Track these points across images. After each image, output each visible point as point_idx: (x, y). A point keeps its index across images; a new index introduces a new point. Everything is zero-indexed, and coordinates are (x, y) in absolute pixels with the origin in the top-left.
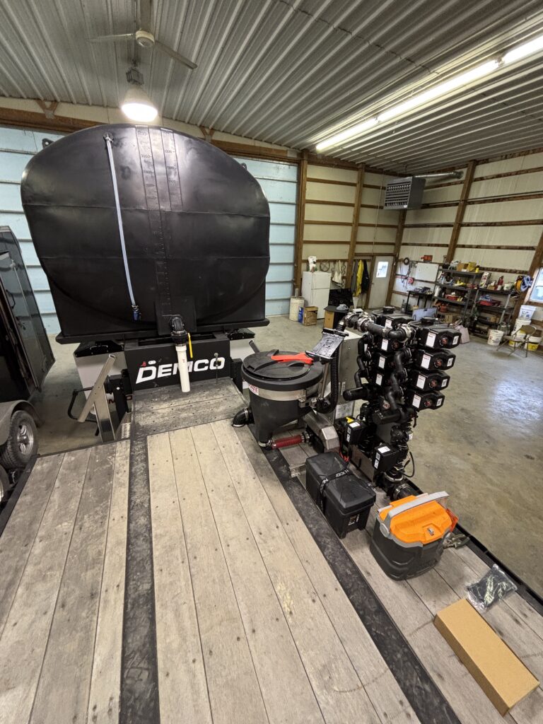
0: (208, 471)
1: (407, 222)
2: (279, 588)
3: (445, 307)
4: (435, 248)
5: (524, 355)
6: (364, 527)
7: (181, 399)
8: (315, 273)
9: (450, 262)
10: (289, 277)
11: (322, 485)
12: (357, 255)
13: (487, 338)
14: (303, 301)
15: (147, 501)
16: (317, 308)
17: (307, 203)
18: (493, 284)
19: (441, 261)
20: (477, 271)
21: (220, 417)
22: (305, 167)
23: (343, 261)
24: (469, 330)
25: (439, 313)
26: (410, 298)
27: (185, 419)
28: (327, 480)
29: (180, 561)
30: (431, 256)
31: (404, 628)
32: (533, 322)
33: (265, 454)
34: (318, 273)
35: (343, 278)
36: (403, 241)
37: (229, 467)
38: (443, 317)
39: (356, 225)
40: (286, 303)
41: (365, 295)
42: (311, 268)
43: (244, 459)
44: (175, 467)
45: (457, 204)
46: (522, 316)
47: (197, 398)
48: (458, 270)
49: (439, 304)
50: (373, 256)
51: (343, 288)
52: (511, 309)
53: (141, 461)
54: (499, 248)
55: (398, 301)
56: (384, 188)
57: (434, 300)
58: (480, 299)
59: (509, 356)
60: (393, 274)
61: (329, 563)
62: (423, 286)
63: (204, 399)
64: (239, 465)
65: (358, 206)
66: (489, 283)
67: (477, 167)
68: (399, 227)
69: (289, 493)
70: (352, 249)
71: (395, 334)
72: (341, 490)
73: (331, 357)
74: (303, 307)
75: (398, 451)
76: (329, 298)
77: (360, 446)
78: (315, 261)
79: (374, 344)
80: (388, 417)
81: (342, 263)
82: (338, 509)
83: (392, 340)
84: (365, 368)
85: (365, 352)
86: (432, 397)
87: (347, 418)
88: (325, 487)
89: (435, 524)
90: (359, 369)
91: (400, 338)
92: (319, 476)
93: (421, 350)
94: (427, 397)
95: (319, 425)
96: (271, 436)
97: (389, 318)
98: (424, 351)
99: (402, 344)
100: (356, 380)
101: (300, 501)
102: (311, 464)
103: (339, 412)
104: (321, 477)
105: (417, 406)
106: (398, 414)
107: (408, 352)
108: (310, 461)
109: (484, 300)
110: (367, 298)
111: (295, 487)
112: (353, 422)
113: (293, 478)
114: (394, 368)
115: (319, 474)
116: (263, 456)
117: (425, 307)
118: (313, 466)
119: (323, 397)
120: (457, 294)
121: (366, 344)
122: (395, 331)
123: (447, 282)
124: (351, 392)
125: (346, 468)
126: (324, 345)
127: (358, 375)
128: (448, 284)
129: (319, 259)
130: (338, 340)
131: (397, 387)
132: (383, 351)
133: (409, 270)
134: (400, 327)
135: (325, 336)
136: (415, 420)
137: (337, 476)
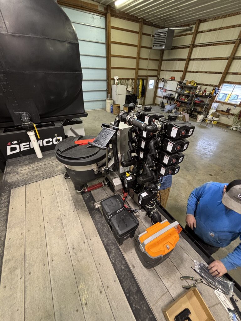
0: (47, 209)
1: (164, 58)
2: (81, 286)
3: (179, 104)
4: (177, 72)
5: (211, 127)
6: (133, 236)
7: (36, 163)
8: (118, 85)
9: (183, 80)
10: (105, 88)
11: (109, 219)
12: (139, 76)
13: (197, 119)
14: (113, 101)
15: (4, 235)
16: (120, 105)
17: (112, 43)
18: (201, 92)
19: (179, 80)
20: (195, 85)
21: (58, 173)
22: (109, 18)
23: (132, 79)
24: (189, 115)
25: (177, 107)
26: (164, 99)
27: (37, 176)
28: (112, 216)
29: (19, 277)
30: (175, 77)
31: (150, 301)
32: (217, 111)
33: (82, 195)
34: (119, 86)
35: (132, 88)
36: (162, 69)
37: (60, 206)
38: (178, 109)
39: (138, 58)
40: (104, 102)
41: (143, 98)
42: (116, 83)
43: (69, 199)
44: (26, 208)
45: (189, 47)
46: (212, 108)
47: (45, 162)
48: (186, 85)
49: (177, 102)
50: (147, 77)
51: (133, 94)
52: (208, 105)
53: (5, 207)
54: (206, 72)
55: (159, 101)
56: (153, 36)
57: (175, 100)
58: (195, 100)
59: (205, 127)
60: (156, 87)
61: (112, 263)
62: (170, 93)
63: (50, 162)
64: (66, 203)
65: (139, 46)
66: (200, 91)
67: (201, 24)
68: (160, 60)
69: (93, 218)
70: (137, 72)
71: (150, 128)
72: (119, 222)
73: (106, 146)
74: (112, 104)
75: (152, 194)
76: (126, 100)
77: (133, 189)
78: (118, 79)
79: (138, 132)
80: (146, 179)
81: (132, 80)
82: (117, 234)
83: (148, 131)
84: (133, 148)
85: (133, 138)
86: (172, 168)
87: (126, 173)
88: (110, 220)
89: (170, 242)
90: (129, 149)
91: (153, 131)
92: (107, 213)
93: (167, 139)
94: (169, 168)
95: (111, 177)
96: (83, 186)
97: (147, 115)
98: (169, 139)
99: (155, 135)
100: (128, 155)
101: (99, 223)
102: (104, 205)
103: (122, 170)
104: (108, 213)
105: (163, 174)
106: (152, 177)
107: (158, 139)
108: (103, 203)
109: (197, 100)
110: (144, 99)
111: (97, 214)
112: (129, 177)
113: (96, 209)
114: (150, 150)
115: (107, 212)
116: (81, 196)
117: (170, 104)
118: (104, 207)
119: (108, 167)
120: (185, 97)
121: (134, 132)
122: (150, 126)
123: (181, 91)
124: (126, 162)
125: (123, 206)
126: (102, 137)
127: (129, 152)
128: (182, 92)
129: (120, 78)
130: (112, 133)
131: (151, 163)
132: (144, 138)
133: (164, 84)
134: (154, 123)
135: (104, 129)
136: (162, 178)
137: (118, 212)
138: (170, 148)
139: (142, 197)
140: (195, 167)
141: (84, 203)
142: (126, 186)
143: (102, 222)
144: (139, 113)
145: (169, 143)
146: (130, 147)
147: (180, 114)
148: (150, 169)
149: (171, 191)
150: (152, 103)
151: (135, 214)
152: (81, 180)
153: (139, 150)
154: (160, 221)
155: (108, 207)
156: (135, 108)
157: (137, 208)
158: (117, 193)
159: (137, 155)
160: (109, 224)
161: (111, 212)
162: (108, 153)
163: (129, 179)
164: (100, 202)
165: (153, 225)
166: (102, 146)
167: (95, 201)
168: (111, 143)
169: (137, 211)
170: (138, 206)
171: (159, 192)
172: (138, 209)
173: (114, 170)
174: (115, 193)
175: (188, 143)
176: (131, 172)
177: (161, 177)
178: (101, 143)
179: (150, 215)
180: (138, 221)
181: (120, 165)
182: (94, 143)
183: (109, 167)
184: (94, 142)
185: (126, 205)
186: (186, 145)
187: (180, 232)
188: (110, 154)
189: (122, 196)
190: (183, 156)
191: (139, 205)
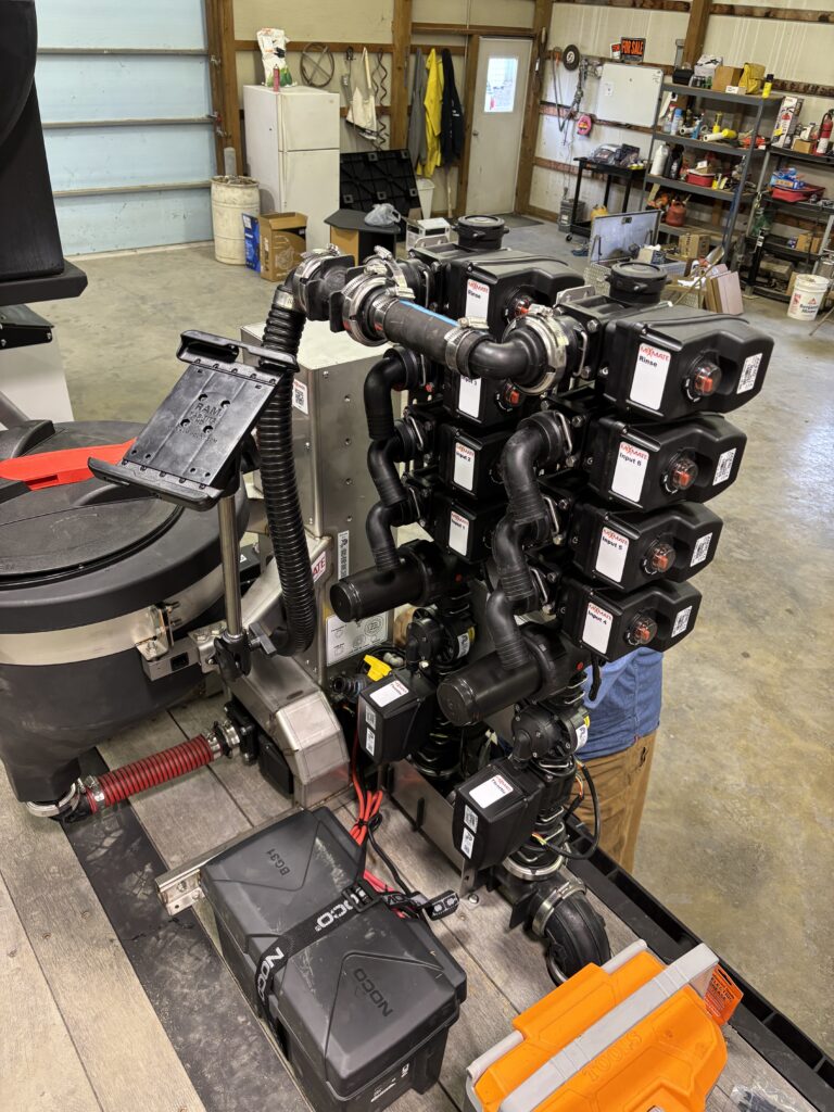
3: (677, 210)
4: (652, 13)
6: (434, 1077)
8: (287, 91)
9: (694, 63)
10: (200, 108)
11: (263, 977)
12: (419, 29)
13: (787, 301)
14: (255, 193)
16: (304, 218)
18: (805, 135)
19: (670, 57)
20: (766, 93)
23: (378, 50)
24: (741, 278)
25: (663, 227)
26: (584, 182)
28: (281, 955)
30: (642, 42)
33: (67, 833)
34: (296, 93)
35: (381, 111)
38: (675, 239)
40: (195, 202)
41: (454, 171)
42: (269, 74)
48: (714, 88)
49: (665, 200)
50: (470, 37)
51: (386, 147)
55: (552, 190)
57: (649, 187)
58: (773, 181)
60: (534, 102)
62: (620, 143)
66: (796, 130)
70: (404, 7)
71: (501, 356)
72: (333, 993)
73: (213, 485)
74: (255, 214)
75: (541, 785)
76: (342, 184)
77: (417, 760)
78: (282, 46)
79: (430, 387)
80: (495, 688)
81: (374, 58)
82: (320, 1075)
83: (492, 379)
84: (403, 491)
85: (397, 424)
86: (654, 607)
87: (369, 659)
88: (272, 986)
89: (671, 1085)
90: (378, 499)
91: (523, 372)
92: (248, 940)
93: (610, 422)
94: (635, 609)
95: (269, 697)
96: (72, 771)
97: (480, 274)
98: (621, 425)
99: (537, 398)
100: (373, 542)
101: (199, 1019)
102: (222, 887)
103: (338, 639)
104: (256, 940)
105: (602, 647)
106: (534, 669)
107: (556, 429)
108: (220, 871)
109: (784, 183)
110: (463, 183)
111: (180, 959)
112: (384, 681)
113: (175, 919)
114: (507, 500)
115: (251, 931)
116: (59, 843)
117: (625, 210)
118: (229, 899)
119: (239, 628)
120: (712, 168)
121: (399, 389)
122: (499, 342)
123: (686, 130)
124: (359, 585)
125: (358, 880)
126: (186, 421)
127: (380, 518)
128: (689, 135)
129: (296, 39)
130: (252, 391)
131: (521, 582)
132: (465, 422)
133: (580, 88)
134: (521, 324)
135: (195, 371)
136: (596, 674)
137: (321, 924)
138: (629, 477)
139: (475, 807)
140: (794, 594)
141: (85, 884)
142: (370, 744)
143: (222, 1006)
144: (427, 260)
145: (624, 449)
146: (380, 486)
147: (687, 275)
148: (520, 621)
149: (657, 757)
150: (509, 204)
151: (439, 929)
152: (51, 728)
153: (437, 502)
154: (601, 954)
155: (254, 899)
156: (402, 237)
157: (447, 888)
158: (313, 801)
159: (430, 540)
160: (264, 1010)
161: (278, 931)
162: (238, 533)
163: (386, 695)
164: (195, 869)
165: (558, 983)
166: (187, 484)
167: (161, 869)
168: (250, 468)
169: (451, 902)
170: (459, 873)
171: (584, 771)
172: (458, 891)
173: (285, 644)
174: (295, 803)
175: (738, 442)
176: (397, 653)
177: (589, 670)
178: (176, 461)
179: (536, 923)
180: (461, 971)
181: (325, 606)
182: (129, 465)
183: (246, 626)
184: (131, 457)
185: (377, 876)
186: (727, 457)
187: (729, 1015)
188: (250, 539)
189: (348, 817)
190: (715, 527)
191: (462, 865)
